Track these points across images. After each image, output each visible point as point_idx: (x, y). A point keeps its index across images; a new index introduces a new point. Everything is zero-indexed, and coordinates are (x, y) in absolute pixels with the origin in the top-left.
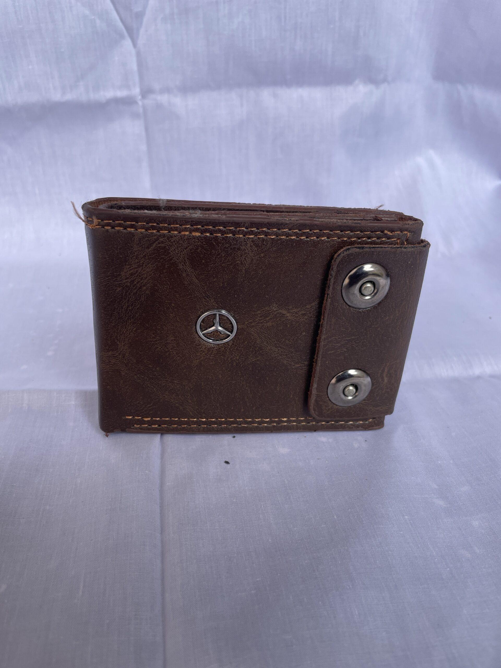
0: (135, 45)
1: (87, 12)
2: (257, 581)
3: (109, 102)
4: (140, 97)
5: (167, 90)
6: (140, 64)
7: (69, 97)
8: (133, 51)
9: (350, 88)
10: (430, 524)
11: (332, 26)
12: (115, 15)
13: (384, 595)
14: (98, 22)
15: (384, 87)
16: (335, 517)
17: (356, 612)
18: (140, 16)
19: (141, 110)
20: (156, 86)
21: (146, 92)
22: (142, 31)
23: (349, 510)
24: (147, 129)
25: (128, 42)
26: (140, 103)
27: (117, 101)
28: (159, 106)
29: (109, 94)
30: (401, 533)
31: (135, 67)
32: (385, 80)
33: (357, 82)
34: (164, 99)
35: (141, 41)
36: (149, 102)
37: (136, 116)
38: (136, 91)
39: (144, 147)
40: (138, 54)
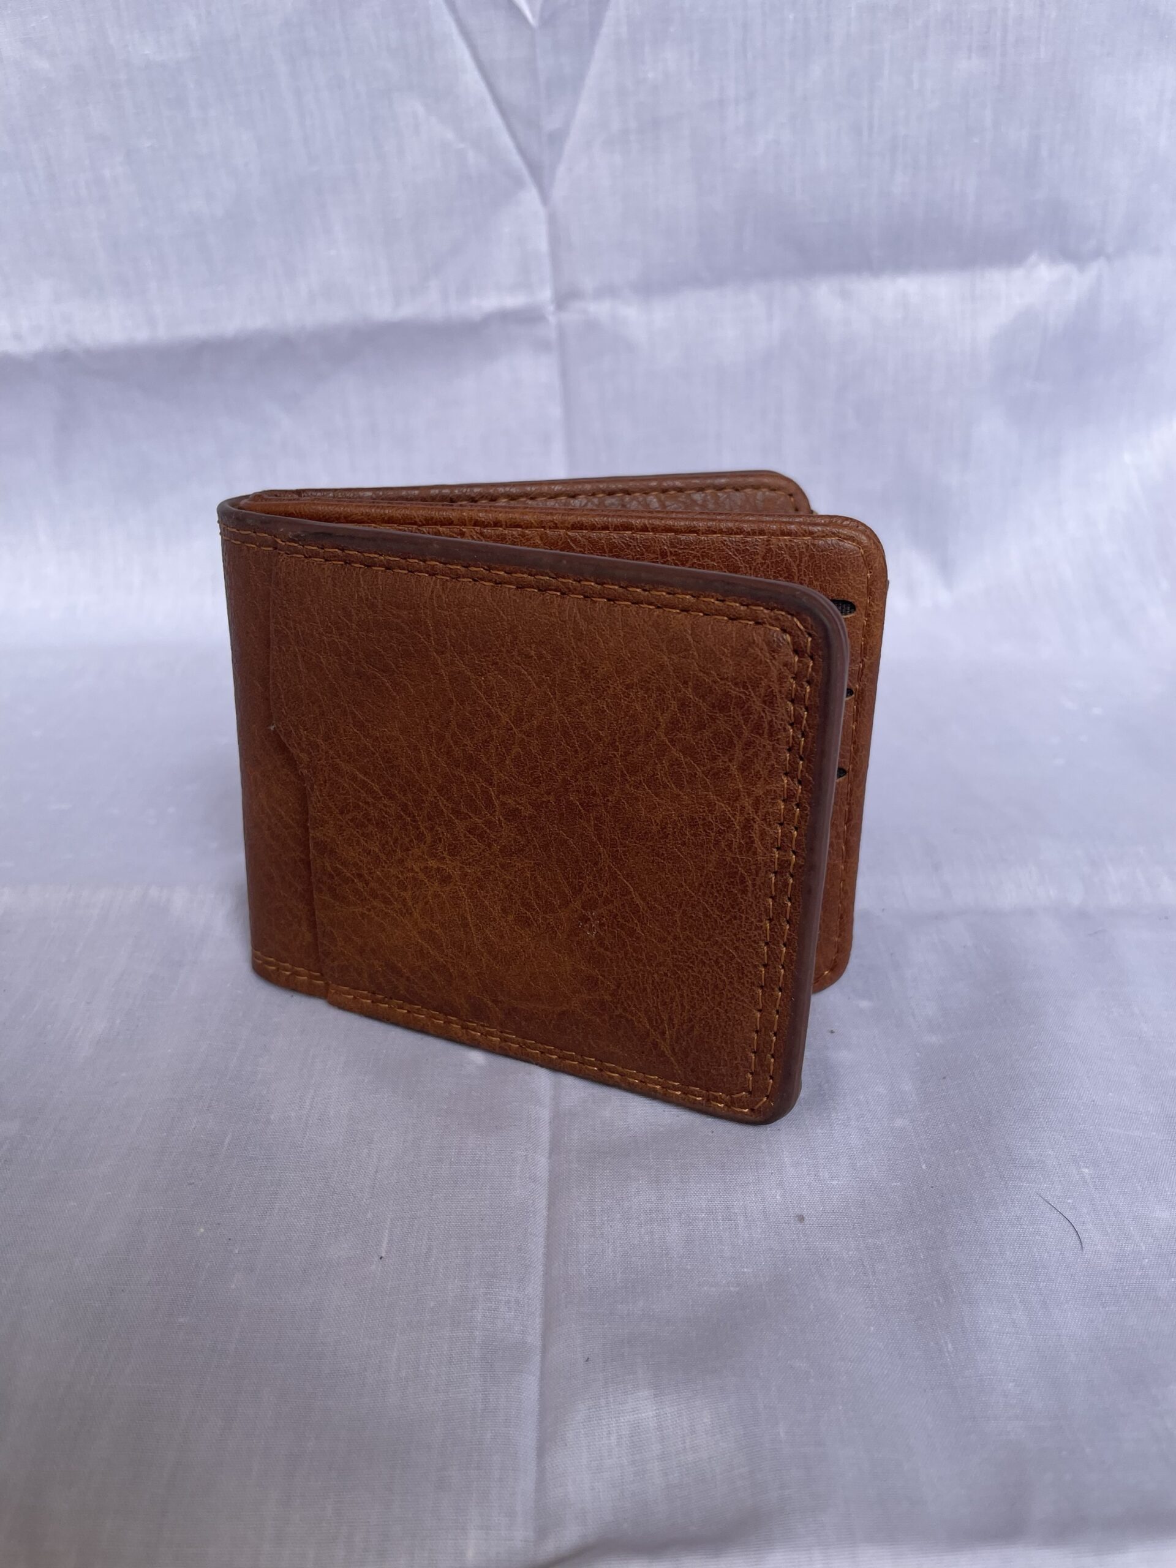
0: (545, 198)
1: (450, 135)
2: (744, 1273)
3: (488, 320)
4: (551, 308)
5: (608, 291)
6: (555, 240)
7: (408, 311)
8: (541, 212)
9: (1018, 273)
10: (1139, 1188)
11: (976, 140)
12: (505, 139)
13: (1015, 1318)
14: (471, 156)
15: (1096, 268)
16: (924, 1167)
17: (950, 1346)
18: (557, 139)
19: (553, 335)
20: (588, 283)
21: (564, 298)
22: (561, 170)
23: (956, 1151)
24: (564, 374)
25: (530, 196)
26: (552, 319)
27: (505, 317)
28: (591, 326)
29: (489, 302)
30: (1070, 1201)
31: (543, 245)
32: (1098, 253)
33: (1033, 258)
34: (600, 309)
35: (559, 191)
36: (572, 316)
37: (542, 346)
38: (545, 295)
39: (556, 411)
40: (552, 220)
